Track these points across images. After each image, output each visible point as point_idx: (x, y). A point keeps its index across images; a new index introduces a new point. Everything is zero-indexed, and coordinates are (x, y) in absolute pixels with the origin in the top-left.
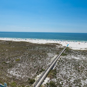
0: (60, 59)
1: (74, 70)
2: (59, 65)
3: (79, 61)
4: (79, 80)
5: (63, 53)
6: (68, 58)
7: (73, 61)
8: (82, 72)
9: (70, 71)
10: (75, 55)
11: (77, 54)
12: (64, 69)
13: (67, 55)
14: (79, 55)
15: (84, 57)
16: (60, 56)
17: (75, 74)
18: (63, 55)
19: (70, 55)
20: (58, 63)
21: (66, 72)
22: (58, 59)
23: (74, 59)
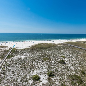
0: (6, 63)
1: (21, 69)
2: (5, 70)
3: (25, 58)
4: (26, 76)
5: (9, 55)
6: (14, 59)
7: (20, 60)
8: (27, 67)
9: (17, 71)
10: (22, 54)
11: (23, 52)
12: (11, 72)
13: (13, 57)
14: (24, 53)
15: (28, 54)
16: (6, 59)
17: (21, 72)
18: (9, 58)
19: (17, 55)
20: (3, 68)
21: (13, 75)
22: (3, 64)
23: (21, 59)
